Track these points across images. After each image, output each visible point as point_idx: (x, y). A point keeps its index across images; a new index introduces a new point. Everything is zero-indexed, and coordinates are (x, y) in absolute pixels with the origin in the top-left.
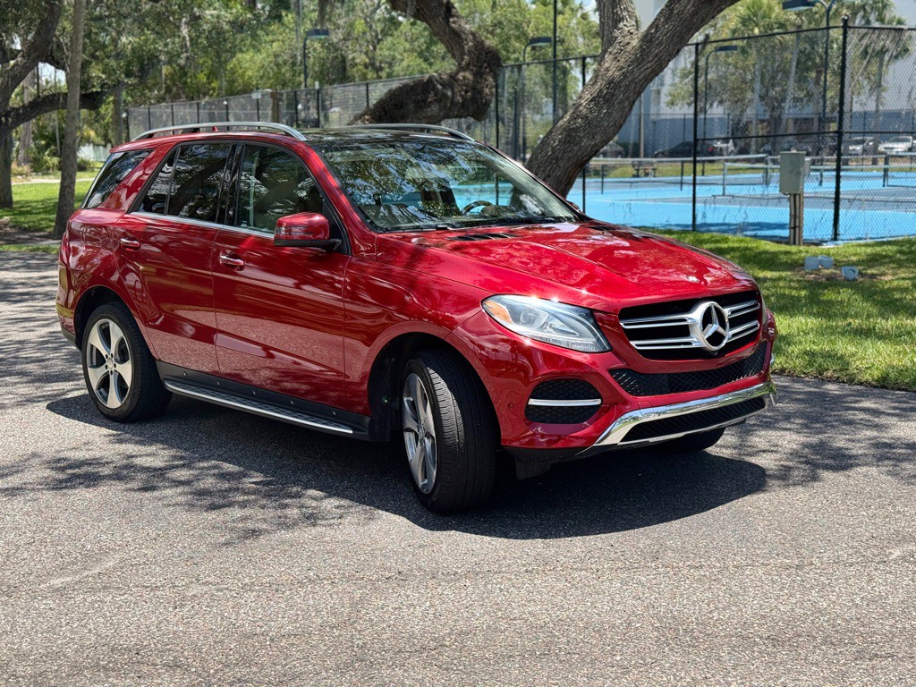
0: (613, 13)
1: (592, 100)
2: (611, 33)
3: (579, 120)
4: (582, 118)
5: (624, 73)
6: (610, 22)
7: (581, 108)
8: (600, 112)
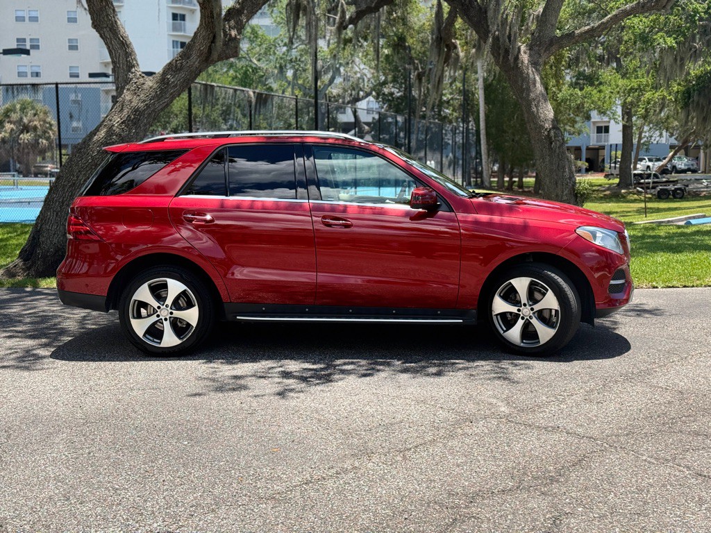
0: (127, 61)
1: (122, 123)
2: (127, 75)
3: (114, 137)
4: (116, 136)
5: (146, 104)
6: (125, 67)
7: (114, 128)
8: (130, 132)
